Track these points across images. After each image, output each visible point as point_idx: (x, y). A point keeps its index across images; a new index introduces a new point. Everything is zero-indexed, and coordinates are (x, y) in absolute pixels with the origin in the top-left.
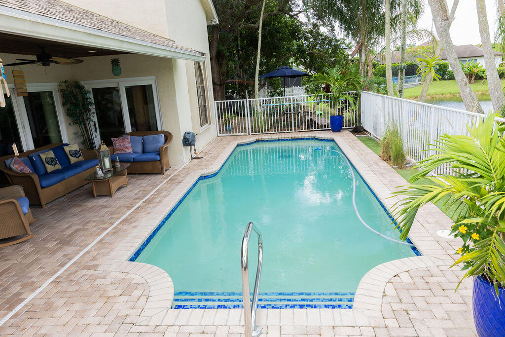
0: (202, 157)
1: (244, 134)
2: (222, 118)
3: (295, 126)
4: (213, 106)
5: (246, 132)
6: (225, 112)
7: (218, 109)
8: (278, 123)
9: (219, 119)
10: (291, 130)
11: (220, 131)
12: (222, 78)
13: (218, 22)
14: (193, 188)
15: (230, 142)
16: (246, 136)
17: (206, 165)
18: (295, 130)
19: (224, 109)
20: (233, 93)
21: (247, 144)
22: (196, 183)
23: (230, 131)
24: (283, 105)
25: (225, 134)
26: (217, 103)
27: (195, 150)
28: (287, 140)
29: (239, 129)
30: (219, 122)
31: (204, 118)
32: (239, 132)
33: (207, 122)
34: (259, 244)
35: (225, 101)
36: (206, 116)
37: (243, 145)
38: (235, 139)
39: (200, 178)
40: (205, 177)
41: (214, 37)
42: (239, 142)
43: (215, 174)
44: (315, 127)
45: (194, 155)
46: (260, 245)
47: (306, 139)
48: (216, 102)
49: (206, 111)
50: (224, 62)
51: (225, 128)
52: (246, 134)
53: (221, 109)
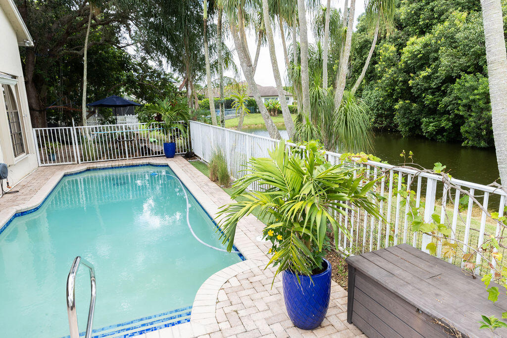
0: (18, 191)
1: (72, 163)
2: (43, 146)
3: (129, 154)
4: (30, 134)
5: (74, 161)
6: (47, 140)
7: (38, 137)
8: (110, 150)
9: (39, 147)
10: (125, 157)
11: (42, 160)
12: (42, 103)
13: (32, 44)
14: (5, 228)
15: (55, 172)
16: (74, 165)
17: (24, 199)
18: (129, 157)
19: (46, 137)
20: (57, 120)
21: (76, 174)
22: (10, 221)
23: (54, 160)
24: (115, 133)
25: (49, 164)
26: (37, 131)
27: (8, 183)
28: (121, 167)
29: (65, 158)
30: (40, 151)
31: (19, 146)
32: (66, 161)
33: (23, 151)
34: (91, 278)
35: (47, 129)
36: (22, 145)
37: (71, 174)
38: (62, 169)
39: (16, 216)
40: (23, 214)
41: (30, 60)
42: (66, 171)
43: (36, 209)
44: (149, 154)
45: (6, 189)
46: (93, 278)
47: (141, 165)
48: (34, 129)
49: (21, 139)
50: (44, 87)
51: (48, 157)
52: (74, 163)
53: (42, 137)
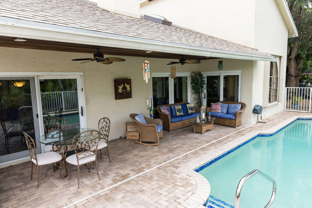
0: (265, 123)
1: (306, 112)
2: (290, 99)
4: (283, 90)
5: (308, 110)
6: (295, 95)
7: (287, 93)
9: (287, 99)
11: (287, 107)
12: (298, 72)
13: (297, 35)
14: (251, 140)
15: (292, 116)
16: (307, 114)
17: (266, 128)
19: (295, 93)
20: (307, 82)
21: (307, 119)
22: (255, 138)
23: (295, 108)
25: (291, 110)
26: (288, 89)
27: (261, 117)
29: (305, 108)
30: (287, 101)
31: (273, 96)
32: (302, 110)
33: (276, 100)
34: (273, 189)
36: (276, 96)
37: (303, 119)
38: (297, 115)
39: (259, 136)
40: (263, 136)
41: (296, 45)
42: (299, 117)
43: (271, 135)
45: (260, 120)
48: (286, 88)
49: (276, 93)
50: (302, 61)
51: (292, 104)
52: (308, 112)
53: (293, 93)
